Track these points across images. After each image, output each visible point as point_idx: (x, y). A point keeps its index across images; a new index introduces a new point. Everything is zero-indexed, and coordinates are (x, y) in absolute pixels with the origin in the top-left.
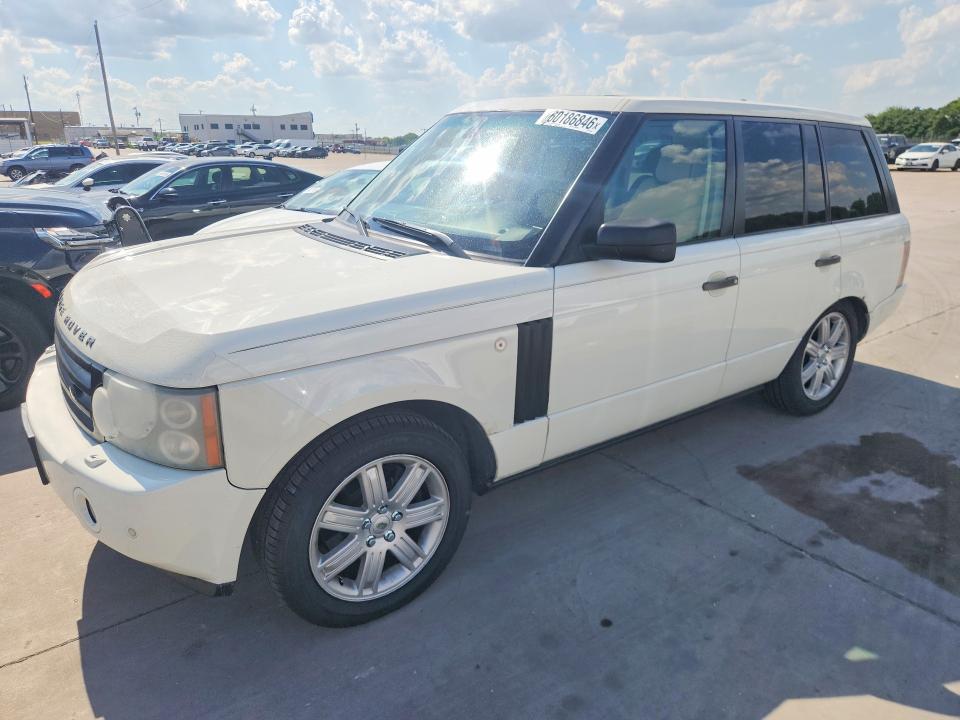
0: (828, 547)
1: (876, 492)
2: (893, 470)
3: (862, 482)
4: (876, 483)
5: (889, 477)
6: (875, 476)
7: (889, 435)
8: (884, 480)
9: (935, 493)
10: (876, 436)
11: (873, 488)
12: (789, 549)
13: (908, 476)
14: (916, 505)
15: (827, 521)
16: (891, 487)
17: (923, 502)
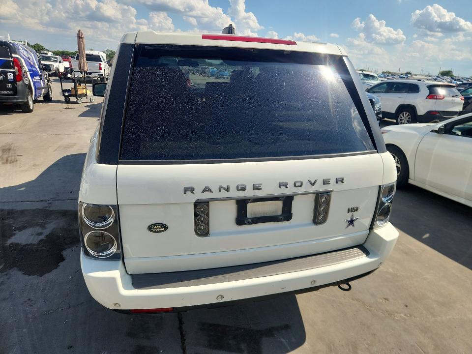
0: (45, 204)
1: (38, 229)
2: (34, 245)
3: (47, 231)
4: (40, 234)
5: (34, 240)
6: (42, 237)
7: (49, 271)
8: (37, 237)
9: (9, 242)
10: (56, 266)
11: (40, 231)
12: (57, 199)
13: (26, 245)
14: (17, 232)
15: (51, 211)
16: (32, 235)
17: (14, 234)
